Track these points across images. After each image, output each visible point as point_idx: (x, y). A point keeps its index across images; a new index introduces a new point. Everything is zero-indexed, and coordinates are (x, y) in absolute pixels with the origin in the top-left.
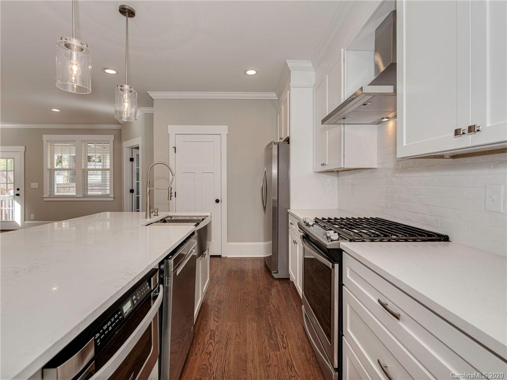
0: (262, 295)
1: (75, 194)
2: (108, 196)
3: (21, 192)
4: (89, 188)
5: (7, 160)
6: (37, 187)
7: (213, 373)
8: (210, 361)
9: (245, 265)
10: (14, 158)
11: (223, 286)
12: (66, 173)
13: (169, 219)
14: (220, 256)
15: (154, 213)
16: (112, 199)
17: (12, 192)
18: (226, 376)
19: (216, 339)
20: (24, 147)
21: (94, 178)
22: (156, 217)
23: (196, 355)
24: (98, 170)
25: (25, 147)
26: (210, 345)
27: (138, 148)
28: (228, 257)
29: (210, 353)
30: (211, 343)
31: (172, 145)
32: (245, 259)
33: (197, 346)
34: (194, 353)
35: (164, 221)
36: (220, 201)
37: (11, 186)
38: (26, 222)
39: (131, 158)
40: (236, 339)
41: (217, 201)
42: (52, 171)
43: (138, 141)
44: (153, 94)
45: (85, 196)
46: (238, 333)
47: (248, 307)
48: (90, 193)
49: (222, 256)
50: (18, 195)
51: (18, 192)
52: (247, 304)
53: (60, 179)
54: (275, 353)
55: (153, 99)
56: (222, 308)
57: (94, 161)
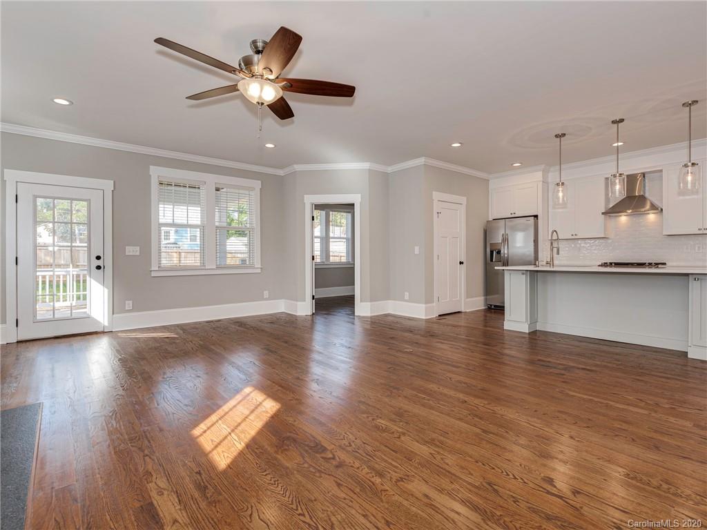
5: (71, 203)
6: (138, 253)
10: (89, 201)
16: (259, 271)
20: (112, 182)
25: (114, 182)
38: (114, 315)
39: (313, 217)
41: (461, 263)
45: (218, 267)
50: (98, 268)
51: (97, 263)
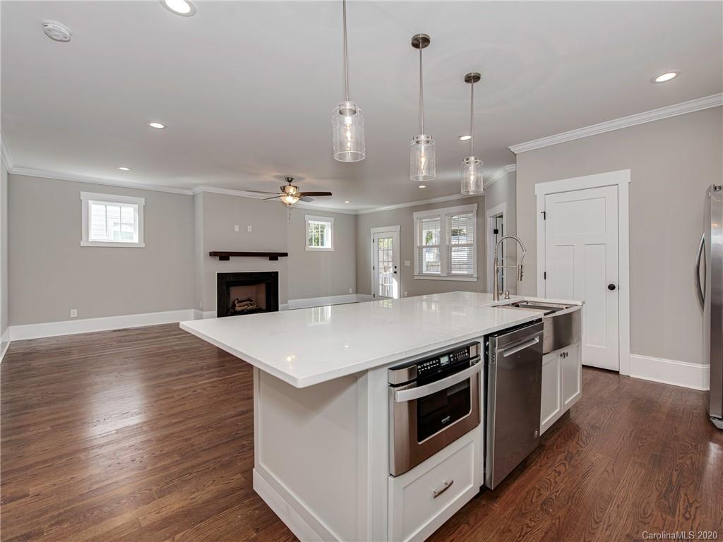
0: (676, 443)
1: (439, 273)
2: (471, 276)
3: (398, 270)
4: (453, 266)
5: (388, 240)
6: (409, 265)
7: (557, 492)
8: (557, 480)
9: (661, 394)
10: (393, 238)
11: (607, 411)
12: (435, 250)
13: (525, 304)
14: (617, 373)
15: (504, 296)
16: (476, 280)
17: (391, 270)
18: (574, 502)
19: (572, 463)
21: (460, 256)
22: (507, 300)
23: (540, 466)
24: (462, 245)
25: (400, 227)
26: (562, 465)
27: (501, 217)
28: (631, 376)
29: (559, 473)
30: (564, 464)
31: (540, 209)
32: (664, 386)
33: (545, 459)
34: (539, 464)
35: (516, 305)
36: (617, 288)
37: (391, 264)
39: (495, 231)
40: (602, 474)
41: (612, 287)
42: (421, 248)
43: (502, 208)
44: (514, 149)
45: (449, 275)
46: (609, 469)
47: (640, 448)
48: (453, 272)
49: (620, 373)
50: (395, 272)
51: (395, 270)
52: (640, 444)
53: (430, 257)
54: (664, 515)
55: (516, 155)
56: (595, 434)
57: (464, 234)
